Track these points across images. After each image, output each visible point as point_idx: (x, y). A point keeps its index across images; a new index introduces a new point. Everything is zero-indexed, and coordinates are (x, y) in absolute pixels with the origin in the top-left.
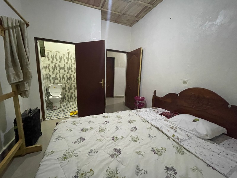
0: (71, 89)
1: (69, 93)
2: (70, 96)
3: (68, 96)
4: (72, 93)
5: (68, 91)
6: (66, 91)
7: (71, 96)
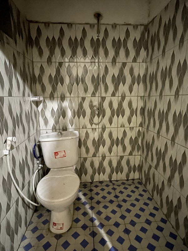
0: (101, 146)
1: (94, 155)
2: (97, 165)
3: (92, 164)
4: (104, 157)
5: (92, 150)
6: (87, 150)
7: (101, 164)
